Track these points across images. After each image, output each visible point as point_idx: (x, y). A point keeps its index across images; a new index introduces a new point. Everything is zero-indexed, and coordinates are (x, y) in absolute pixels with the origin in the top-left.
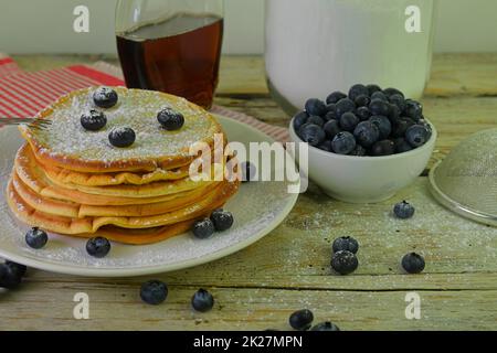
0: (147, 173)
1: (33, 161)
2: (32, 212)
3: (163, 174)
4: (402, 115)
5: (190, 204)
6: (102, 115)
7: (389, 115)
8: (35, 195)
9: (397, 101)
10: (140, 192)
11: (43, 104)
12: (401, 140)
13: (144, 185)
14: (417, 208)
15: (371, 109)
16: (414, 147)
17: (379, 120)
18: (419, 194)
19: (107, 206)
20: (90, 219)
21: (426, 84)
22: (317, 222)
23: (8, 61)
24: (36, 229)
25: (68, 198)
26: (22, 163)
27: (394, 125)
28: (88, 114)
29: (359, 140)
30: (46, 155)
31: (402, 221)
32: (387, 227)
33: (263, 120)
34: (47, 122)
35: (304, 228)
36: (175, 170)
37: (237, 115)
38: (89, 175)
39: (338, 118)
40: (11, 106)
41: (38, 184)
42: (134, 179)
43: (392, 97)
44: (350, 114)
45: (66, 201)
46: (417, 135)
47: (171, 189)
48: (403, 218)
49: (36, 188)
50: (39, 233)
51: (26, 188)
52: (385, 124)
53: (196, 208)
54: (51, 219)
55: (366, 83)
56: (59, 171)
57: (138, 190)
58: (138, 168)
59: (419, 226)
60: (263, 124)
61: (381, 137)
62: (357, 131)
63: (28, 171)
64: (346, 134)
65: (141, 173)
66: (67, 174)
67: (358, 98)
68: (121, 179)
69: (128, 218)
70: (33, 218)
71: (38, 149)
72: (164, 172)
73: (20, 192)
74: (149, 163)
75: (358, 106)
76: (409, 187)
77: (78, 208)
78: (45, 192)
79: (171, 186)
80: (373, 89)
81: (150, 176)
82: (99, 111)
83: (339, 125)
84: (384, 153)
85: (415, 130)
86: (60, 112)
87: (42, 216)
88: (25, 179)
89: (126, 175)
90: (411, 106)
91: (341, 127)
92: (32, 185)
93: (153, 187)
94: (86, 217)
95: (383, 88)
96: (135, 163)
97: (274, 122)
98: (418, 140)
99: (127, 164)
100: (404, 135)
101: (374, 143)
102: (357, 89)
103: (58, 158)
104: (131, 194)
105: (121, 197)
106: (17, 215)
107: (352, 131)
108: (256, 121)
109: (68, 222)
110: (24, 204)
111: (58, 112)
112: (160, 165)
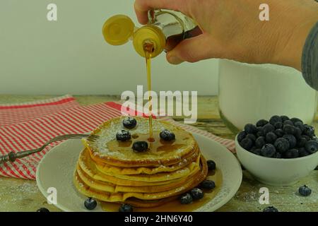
0: (155, 167)
1: (89, 158)
2: (88, 188)
3: (164, 168)
4: (302, 134)
5: (179, 186)
6: (128, 133)
7: (295, 134)
8: (90, 179)
9: (299, 126)
10: (151, 179)
11: (95, 126)
12: (302, 149)
13: (153, 175)
14: (313, 190)
15: (284, 130)
16: (310, 154)
17: (289, 137)
18: (313, 181)
19: (131, 187)
20: (122, 194)
21: (315, 114)
22: (252, 197)
23: (72, 99)
24: (90, 198)
25: (110, 181)
26: (83, 160)
27: (298, 140)
28: (120, 132)
29: (278, 149)
30: (97, 156)
31: (304, 198)
32: (295, 201)
33: (217, 135)
34: (97, 137)
35: (245, 201)
36: (170, 166)
37: (202, 132)
38: (122, 168)
39: (264, 136)
40: (74, 125)
41: (92, 172)
42: (147, 171)
43: (296, 123)
44: (272, 133)
45: (108, 183)
46: (313, 146)
47: (168, 177)
48: (304, 196)
49: (91, 175)
50: (92, 201)
51: (85, 174)
52: (293, 139)
53: (182, 188)
54: (99, 192)
55: (280, 115)
56: (104, 165)
57: (149, 177)
58: (150, 165)
59: (315, 201)
60: (218, 137)
61: (291, 147)
62: (276, 143)
63: (86, 165)
64: (270, 145)
65: (151, 168)
66: (109, 167)
67: (276, 123)
68: (140, 171)
69: (143, 193)
70: (88, 192)
71: (93, 153)
72: (164, 167)
73: (81, 176)
74: (157, 162)
75: (276, 128)
76: (307, 176)
77: (115, 186)
78: (96, 177)
79: (168, 176)
80: (284, 119)
81: (157, 169)
82: (126, 131)
83: (265, 140)
84: (293, 156)
85: (311, 143)
86: (104, 131)
87: (93, 191)
88: (84, 169)
89: (143, 169)
90: (308, 129)
91: (266, 141)
92: (88, 172)
93: (158, 176)
94: (119, 192)
95: (290, 118)
96: (148, 162)
97: (223, 136)
98: (313, 149)
99: (144, 162)
100: (304, 146)
101: (287, 151)
102: (275, 119)
103: (105, 158)
104: (146, 179)
105: (140, 182)
106: (79, 190)
107: (273, 144)
108: (214, 136)
109: (109, 195)
110: (84, 183)
111: (103, 131)
112: (162, 163)
